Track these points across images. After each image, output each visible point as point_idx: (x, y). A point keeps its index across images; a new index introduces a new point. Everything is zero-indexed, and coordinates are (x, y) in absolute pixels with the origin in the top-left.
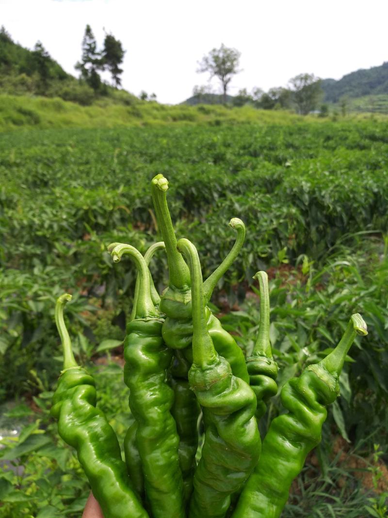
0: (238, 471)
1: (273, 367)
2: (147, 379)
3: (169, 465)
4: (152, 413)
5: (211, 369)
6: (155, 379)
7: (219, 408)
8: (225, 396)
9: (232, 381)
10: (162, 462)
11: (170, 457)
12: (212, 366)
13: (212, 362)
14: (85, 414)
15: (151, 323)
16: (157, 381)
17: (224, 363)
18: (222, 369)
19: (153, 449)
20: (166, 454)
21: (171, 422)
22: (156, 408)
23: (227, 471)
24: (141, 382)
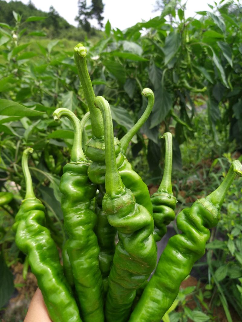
0: (139, 275)
1: (172, 200)
2: (76, 206)
3: (90, 268)
4: (77, 230)
5: (118, 197)
6: (82, 206)
7: (124, 228)
8: (128, 218)
9: (136, 207)
10: (86, 266)
11: (91, 263)
12: (119, 195)
13: (119, 193)
14: (35, 230)
15: (81, 165)
16: (83, 208)
17: (129, 194)
18: (127, 197)
19: (79, 256)
20: (89, 260)
21: (93, 237)
22: (81, 227)
23: (131, 275)
24: (71, 207)
